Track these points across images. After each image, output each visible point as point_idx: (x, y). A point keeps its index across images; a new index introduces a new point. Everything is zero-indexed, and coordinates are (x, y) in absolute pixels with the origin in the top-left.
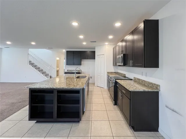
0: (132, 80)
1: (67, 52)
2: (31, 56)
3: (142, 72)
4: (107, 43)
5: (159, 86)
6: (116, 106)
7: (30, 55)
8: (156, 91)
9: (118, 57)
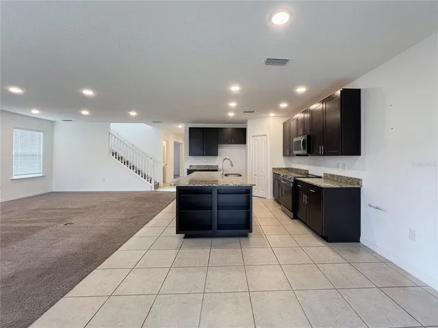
0: (320, 177)
1: (191, 129)
2: (115, 137)
3: (338, 164)
4: (272, 115)
5: (361, 180)
6: (295, 220)
7: (112, 135)
8: (357, 186)
9: (295, 140)
